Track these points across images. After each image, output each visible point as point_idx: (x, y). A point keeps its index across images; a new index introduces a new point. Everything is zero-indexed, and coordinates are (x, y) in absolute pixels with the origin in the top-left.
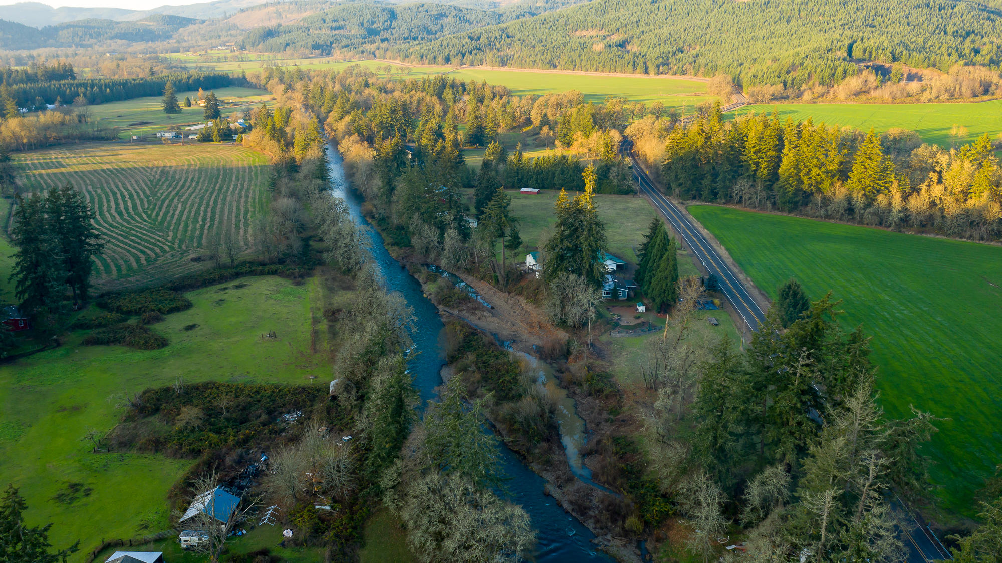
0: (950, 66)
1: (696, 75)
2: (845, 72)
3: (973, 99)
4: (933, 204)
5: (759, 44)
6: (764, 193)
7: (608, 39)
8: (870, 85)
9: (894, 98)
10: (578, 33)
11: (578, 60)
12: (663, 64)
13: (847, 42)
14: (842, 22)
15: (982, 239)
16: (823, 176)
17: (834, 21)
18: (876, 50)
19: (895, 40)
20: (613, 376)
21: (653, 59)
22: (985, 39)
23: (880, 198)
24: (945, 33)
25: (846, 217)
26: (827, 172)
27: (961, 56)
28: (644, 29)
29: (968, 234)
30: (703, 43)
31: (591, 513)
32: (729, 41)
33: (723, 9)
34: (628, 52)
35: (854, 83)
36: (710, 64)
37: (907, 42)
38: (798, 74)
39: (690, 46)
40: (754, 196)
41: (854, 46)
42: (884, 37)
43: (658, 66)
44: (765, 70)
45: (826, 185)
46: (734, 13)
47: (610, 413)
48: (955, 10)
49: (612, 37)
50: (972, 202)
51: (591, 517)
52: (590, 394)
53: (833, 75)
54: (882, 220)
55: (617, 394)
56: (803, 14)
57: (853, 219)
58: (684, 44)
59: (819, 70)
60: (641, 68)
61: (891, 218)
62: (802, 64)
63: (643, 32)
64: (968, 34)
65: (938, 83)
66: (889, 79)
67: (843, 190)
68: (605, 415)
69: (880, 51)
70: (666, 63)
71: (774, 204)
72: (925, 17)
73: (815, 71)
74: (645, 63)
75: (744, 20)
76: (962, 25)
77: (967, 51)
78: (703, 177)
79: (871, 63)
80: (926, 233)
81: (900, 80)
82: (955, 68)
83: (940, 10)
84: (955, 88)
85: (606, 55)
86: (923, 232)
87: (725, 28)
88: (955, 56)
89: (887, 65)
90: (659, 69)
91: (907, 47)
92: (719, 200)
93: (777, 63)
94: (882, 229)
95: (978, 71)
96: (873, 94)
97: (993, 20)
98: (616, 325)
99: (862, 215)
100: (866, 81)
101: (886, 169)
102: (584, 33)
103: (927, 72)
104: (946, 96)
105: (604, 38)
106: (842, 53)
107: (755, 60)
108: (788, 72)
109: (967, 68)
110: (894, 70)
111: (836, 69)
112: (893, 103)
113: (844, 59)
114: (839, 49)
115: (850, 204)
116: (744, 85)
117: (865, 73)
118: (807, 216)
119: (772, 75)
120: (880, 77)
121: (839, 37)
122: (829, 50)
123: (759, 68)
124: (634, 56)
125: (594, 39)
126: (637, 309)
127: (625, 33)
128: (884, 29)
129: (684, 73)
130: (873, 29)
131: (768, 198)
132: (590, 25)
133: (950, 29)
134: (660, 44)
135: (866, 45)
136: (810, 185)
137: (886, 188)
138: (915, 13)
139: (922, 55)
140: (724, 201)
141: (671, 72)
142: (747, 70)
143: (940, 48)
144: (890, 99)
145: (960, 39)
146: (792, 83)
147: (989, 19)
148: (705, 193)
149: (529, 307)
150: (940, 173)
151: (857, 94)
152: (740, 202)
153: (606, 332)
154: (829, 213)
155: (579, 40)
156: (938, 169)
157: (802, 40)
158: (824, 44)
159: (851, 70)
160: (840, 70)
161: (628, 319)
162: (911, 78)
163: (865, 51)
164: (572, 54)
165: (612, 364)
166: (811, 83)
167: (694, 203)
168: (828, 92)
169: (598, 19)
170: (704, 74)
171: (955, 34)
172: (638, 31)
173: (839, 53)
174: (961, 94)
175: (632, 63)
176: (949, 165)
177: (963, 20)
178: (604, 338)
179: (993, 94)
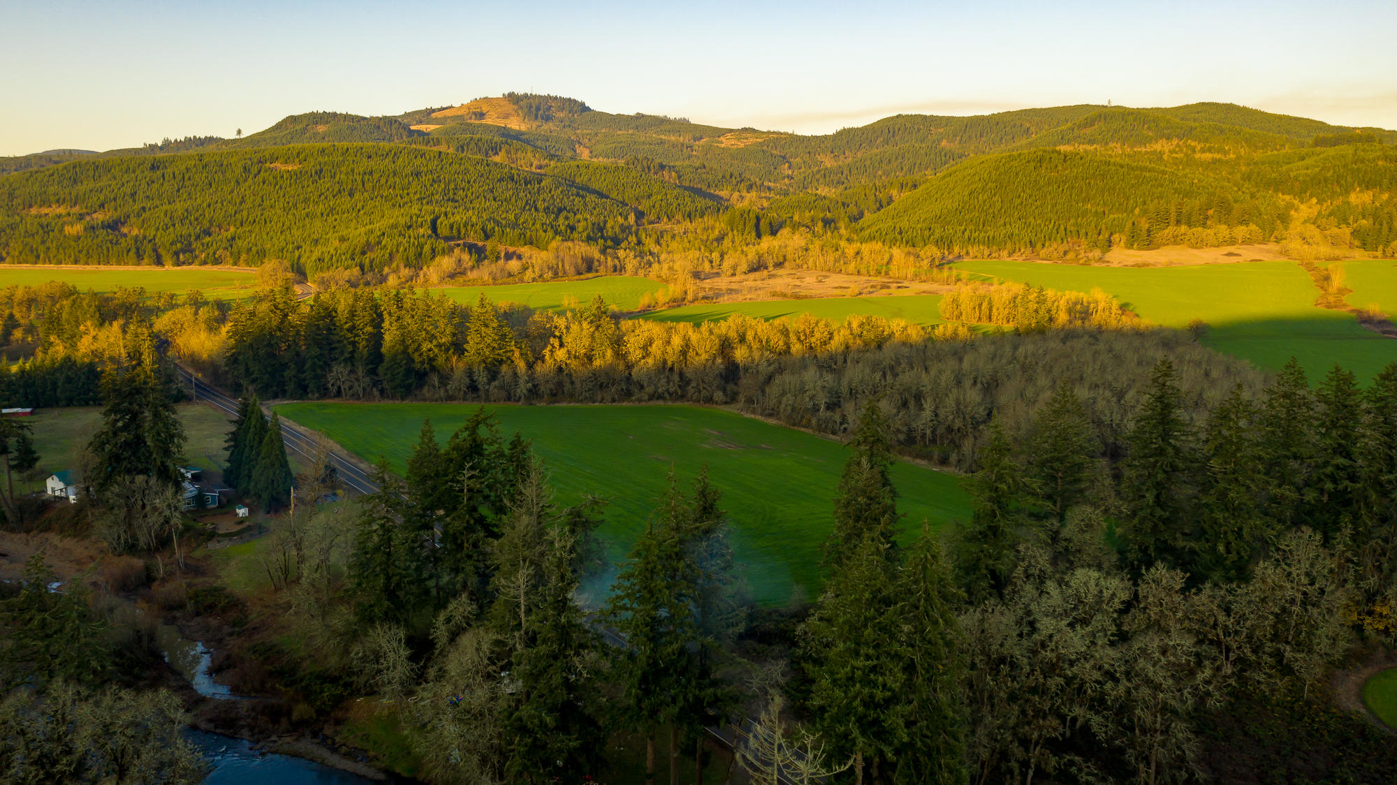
0: (547, 243)
1: (235, 264)
2: (433, 250)
3: (577, 277)
4: (560, 369)
5: (318, 223)
6: (367, 379)
7: (88, 218)
8: (465, 265)
9: (494, 279)
10: (34, 211)
11: (42, 249)
12: (184, 252)
13: (429, 218)
14: (418, 196)
15: (613, 401)
16: (436, 351)
17: (408, 194)
18: (465, 226)
19: (484, 215)
20: (224, 589)
21: (168, 245)
22: (579, 216)
23: (504, 368)
24: (536, 210)
25: (470, 395)
26: (439, 346)
27: (557, 233)
28: (144, 204)
29: (599, 398)
30: (238, 224)
31: (242, 723)
32: (275, 218)
33: (260, 178)
34: (125, 235)
35: (447, 263)
36: (254, 249)
37: (498, 218)
38: (376, 255)
39: (220, 227)
40: (356, 384)
41: (439, 222)
42: (471, 212)
43: (177, 254)
44: (332, 252)
45: (441, 360)
46: (277, 184)
47: (234, 625)
48: (542, 184)
49: (95, 216)
50: (597, 363)
51: (243, 727)
52: (198, 614)
53: (420, 254)
54: (510, 394)
55: (235, 604)
56: (369, 186)
57: (478, 397)
58: (211, 225)
59: (401, 249)
60: (150, 257)
61: (519, 390)
62: (379, 243)
63: (144, 209)
64: (560, 210)
65: (540, 261)
66: (486, 257)
67: (461, 365)
68: (226, 629)
69: (469, 228)
70: (188, 249)
71: (382, 392)
72: (511, 192)
73: (398, 251)
74: (155, 250)
75: (293, 192)
76: (551, 202)
77: (563, 228)
78: (285, 366)
79: (461, 242)
80: (558, 402)
81: (498, 258)
82: (554, 244)
83: (526, 185)
84: (557, 265)
85: (89, 240)
86: (555, 402)
87: (267, 203)
88: (550, 233)
89: (480, 244)
90: (178, 258)
91: (498, 223)
92: (310, 395)
93: (346, 244)
94: (510, 405)
95: (577, 247)
96: (471, 275)
97: (583, 197)
98: (212, 535)
99: (488, 391)
100: (460, 261)
101: (503, 337)
102: (45, 210)
103: (525, 250)
104: (550, 274)
105: (81, 217)
106: (425, 231)
107: (317, 241)
108: (364, 253)
109: (565, 243)
110: (489, 248)
111: (422, 248)
112: (494, 284)
113: (429, 236)
114: (421, 226)
115: (472, 380)
116: (308, 272)
117: (457, 251)
118: (425, 400)
119: (344, 257)
120: (475, 256)
121: (418, 213)
122: (409, 227)
123: (324, 249)
124: (136, 241)
125: (65, 219)
126: (237, 514)
127: (116, 209)
128: (468, 205)
129: (217, 261)
130: (457, 204)
131: (374, 385)
132: (52, 198)
133: (541, 205)
134: (174, 225)
135: (452, 220)
136: (423, 362)
137: (508, 358)
138: (500, 187)
139: (517, 231)
140: (317, 395)
141: (197, 262)
142: (308, 254)
143: (533, 224)
144: (491, 281)
145: (553, 216)
146: (371, 266)
147: (578, 195)
148: (291, 387)
149: (69, 543)
150: (560, 338)
151: (452, 276)
152: (339, 394)
153: (199, 545)
154: (450, 393)
155: (38, 219)
156: (557, 334)
157: (373, 216)
158: (402, 221)
159: (440, 248)
160: (427, 248)
161: (225, 526)
162: (509, 257)
163: (451, 227)
164: (30, 240)
165: (219, 577)
166: (394, 265)
167: (277, 402)
168: (417, 275)
169: (67, 191)
170: (248, 263)
171: (547, 210)
172: (137, 207)
173: (421, 231)
174: (565, 273)
175: (133, 250)
176: (567, 328)
177: (553, 196)
178: (198, 553)
179: (597, 271)
